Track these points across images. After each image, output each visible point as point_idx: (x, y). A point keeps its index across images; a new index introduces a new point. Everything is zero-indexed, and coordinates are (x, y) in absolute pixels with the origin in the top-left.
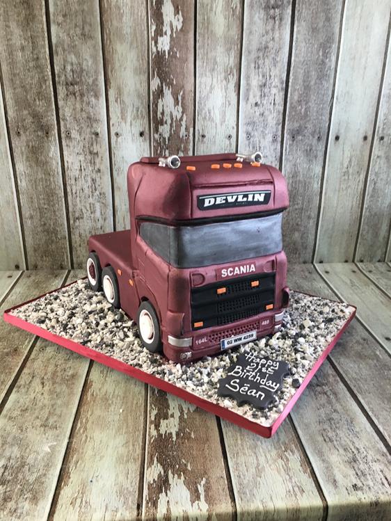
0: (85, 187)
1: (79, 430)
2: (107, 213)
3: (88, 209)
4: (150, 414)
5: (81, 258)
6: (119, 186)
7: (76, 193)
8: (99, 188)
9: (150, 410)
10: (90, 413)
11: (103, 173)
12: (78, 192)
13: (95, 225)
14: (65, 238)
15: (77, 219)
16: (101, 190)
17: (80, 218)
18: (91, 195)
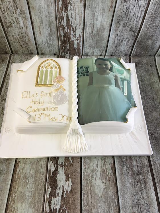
0: (9, 6)
1: (11, 203)
2: (27, 23)
3: (15, 21)
4: (47, 192)
6: (33, 6)
8: (19, 7)
9: (47, 189)
10: (17, 189)
12: (5, 10)
13: (21, 31)
14: (4, 37)
15: (8, 27)
16: (21, 9)
17: (10, 26)
18: (14, 12)
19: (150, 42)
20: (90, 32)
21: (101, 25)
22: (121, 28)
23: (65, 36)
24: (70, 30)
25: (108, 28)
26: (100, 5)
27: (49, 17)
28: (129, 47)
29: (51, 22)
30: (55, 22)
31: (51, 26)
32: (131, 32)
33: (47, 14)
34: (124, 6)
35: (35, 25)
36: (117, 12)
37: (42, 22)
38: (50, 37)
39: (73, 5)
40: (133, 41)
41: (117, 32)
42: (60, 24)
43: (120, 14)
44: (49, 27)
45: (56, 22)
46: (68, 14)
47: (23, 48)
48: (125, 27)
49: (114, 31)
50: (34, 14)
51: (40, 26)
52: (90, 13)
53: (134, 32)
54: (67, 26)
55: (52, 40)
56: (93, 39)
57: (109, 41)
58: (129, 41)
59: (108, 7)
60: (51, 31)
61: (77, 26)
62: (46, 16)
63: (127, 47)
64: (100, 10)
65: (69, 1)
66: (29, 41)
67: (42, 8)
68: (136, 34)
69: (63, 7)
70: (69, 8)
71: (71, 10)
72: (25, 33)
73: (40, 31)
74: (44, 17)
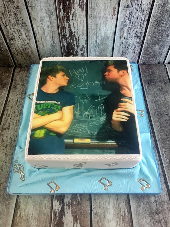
0: (11, 19)
2: (29, 35)
3: (17, 33)
5: (20, 62)
6: (35, 17)
7: (6, 23)
8: (21, 19)
11: (21, 9)
12: (7, 22)
13: (24, 43)
14: (7, 50)
15: (11, 39)
16: (23, 21)
17: (13, 38)
18: (16, 24)
19: (157, 47)
20: (94, 42)
21: (105, 34)
22: (125, 34)
23: (68, 46)
24: (73, 40)
25: (112, 36)
26: (102, 13)
27: (51, 27)
28: (135, 54)
29: (53, 33)
30: (57, 33)
31: (53, 37)
32: (136, 38)
33: (49, 24)
34: (127, 12)
35: (38, 37)
36: (120, 18)
37: (44, 34)
38: (53, 49)
39: (75, 14)
40: (140, 48)
41: (122, 40)
42: (62, 34)
43: (123, 20)
44: (52, 38)
45: (59, 32)
46: (70, 24)
47: (26, 61)
48: (130, 33)
49: (119, 39)
50: (36, 25)
51: (42, 37)
52: (92, 22)
53: (139, 37)
54: (70, 36)
55: (55, 51)
56: (98, 48)
57: (114, 49)
58: (135, 48)
59: (111, 14)
60: (54, 42)
61: (80, 36)
62: (48, 26)
63: (133, 55)
64: (103, 18)
65: (71, 11)
66: (33, 53)
67: (44, 18)
68: (142, 39)
69: (64, 17)
70: (71, 18)
71: (73, 20)
72: (28, 45)
73: (43, 43)
74: (46, 27)
